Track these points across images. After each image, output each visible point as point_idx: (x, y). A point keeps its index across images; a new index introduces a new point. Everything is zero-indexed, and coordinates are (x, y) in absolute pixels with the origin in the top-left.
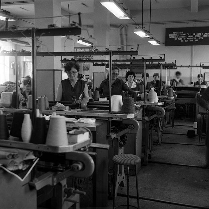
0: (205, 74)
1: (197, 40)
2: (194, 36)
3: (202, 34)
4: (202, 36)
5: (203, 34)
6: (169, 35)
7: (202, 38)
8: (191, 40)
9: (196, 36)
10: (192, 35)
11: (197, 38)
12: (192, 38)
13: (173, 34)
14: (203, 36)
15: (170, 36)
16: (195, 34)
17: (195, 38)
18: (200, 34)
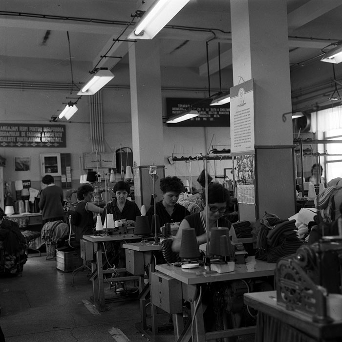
0: (227, 170)
1: (212, 119)
2: (207, 113)
3: (218, 110)
4: (218, 114)
5: (220, 111)
6: (173, 109)
7: (219, 116)
8: (204, 119)
9: (210, 113)
10: (205, 110)
11: (212, 116)
12: (205, 116)
13: (177, 107)
14: (220, 113)
15: (174, 111)
16: (208, 110)
17: (210, 116)
18: (216, 110)
